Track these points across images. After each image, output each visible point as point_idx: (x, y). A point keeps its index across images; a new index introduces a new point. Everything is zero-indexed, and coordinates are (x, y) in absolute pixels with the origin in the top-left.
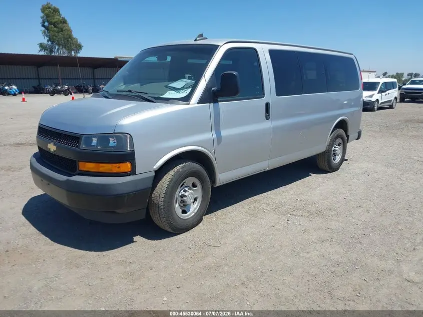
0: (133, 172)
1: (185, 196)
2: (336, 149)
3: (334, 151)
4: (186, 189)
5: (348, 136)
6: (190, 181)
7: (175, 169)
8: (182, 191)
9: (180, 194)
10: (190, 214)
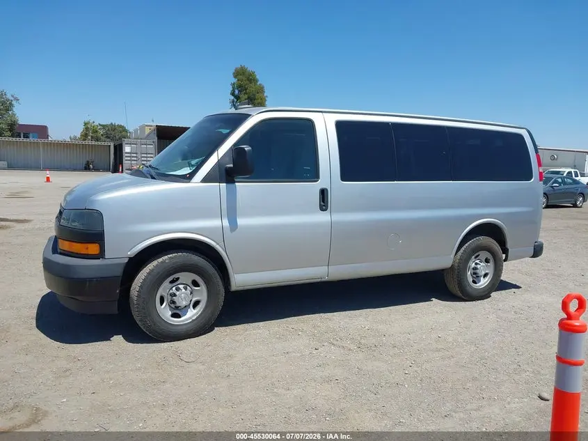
0: (101, 255)
1: (175, 295)
2: (478, 266)
3: (473, 269)
4: (181, 286)
5: (505, 251)
6: (186, 277)
7: (160, 260)
8: (174, 288)
9: (171, 291)
10: (187, 320)
